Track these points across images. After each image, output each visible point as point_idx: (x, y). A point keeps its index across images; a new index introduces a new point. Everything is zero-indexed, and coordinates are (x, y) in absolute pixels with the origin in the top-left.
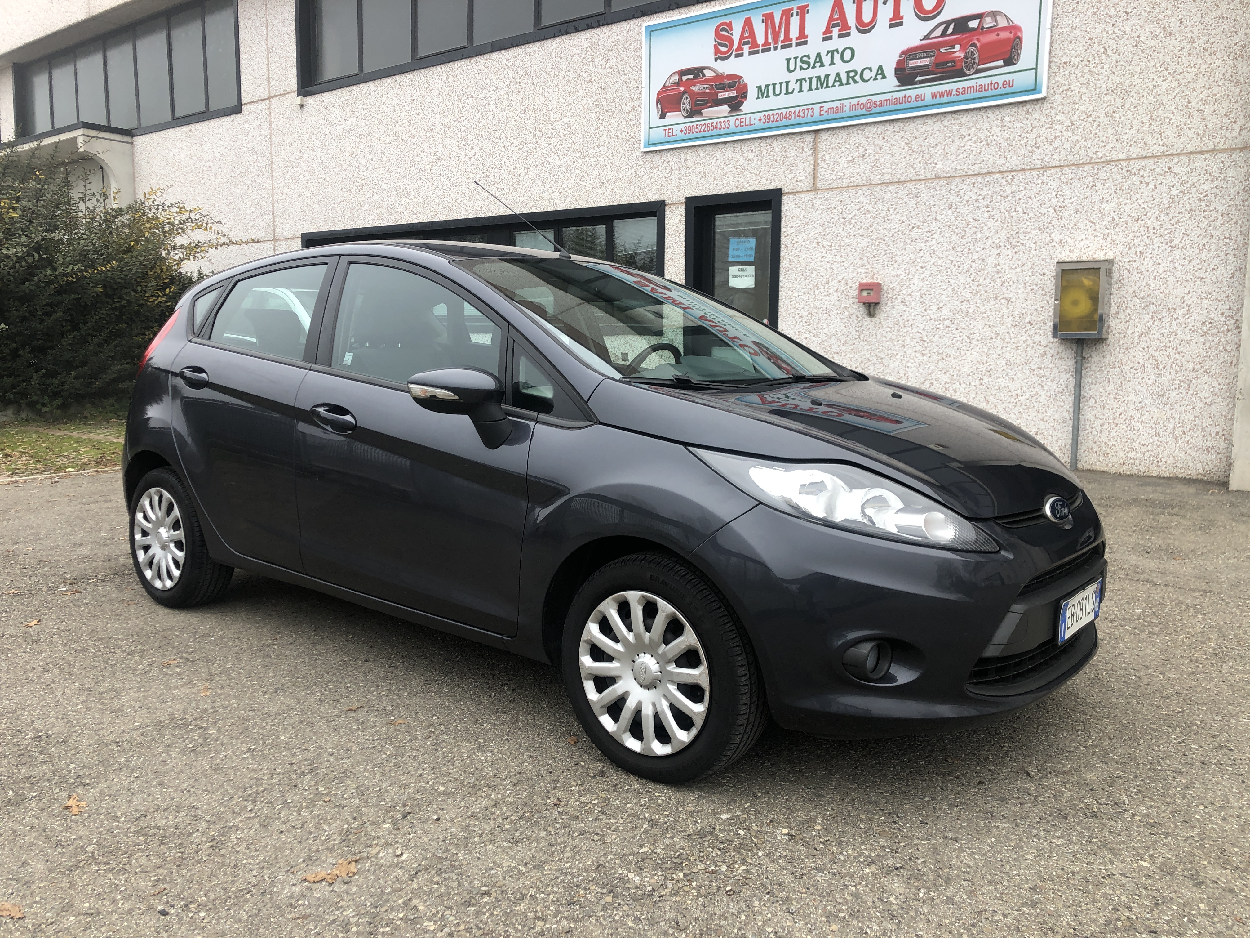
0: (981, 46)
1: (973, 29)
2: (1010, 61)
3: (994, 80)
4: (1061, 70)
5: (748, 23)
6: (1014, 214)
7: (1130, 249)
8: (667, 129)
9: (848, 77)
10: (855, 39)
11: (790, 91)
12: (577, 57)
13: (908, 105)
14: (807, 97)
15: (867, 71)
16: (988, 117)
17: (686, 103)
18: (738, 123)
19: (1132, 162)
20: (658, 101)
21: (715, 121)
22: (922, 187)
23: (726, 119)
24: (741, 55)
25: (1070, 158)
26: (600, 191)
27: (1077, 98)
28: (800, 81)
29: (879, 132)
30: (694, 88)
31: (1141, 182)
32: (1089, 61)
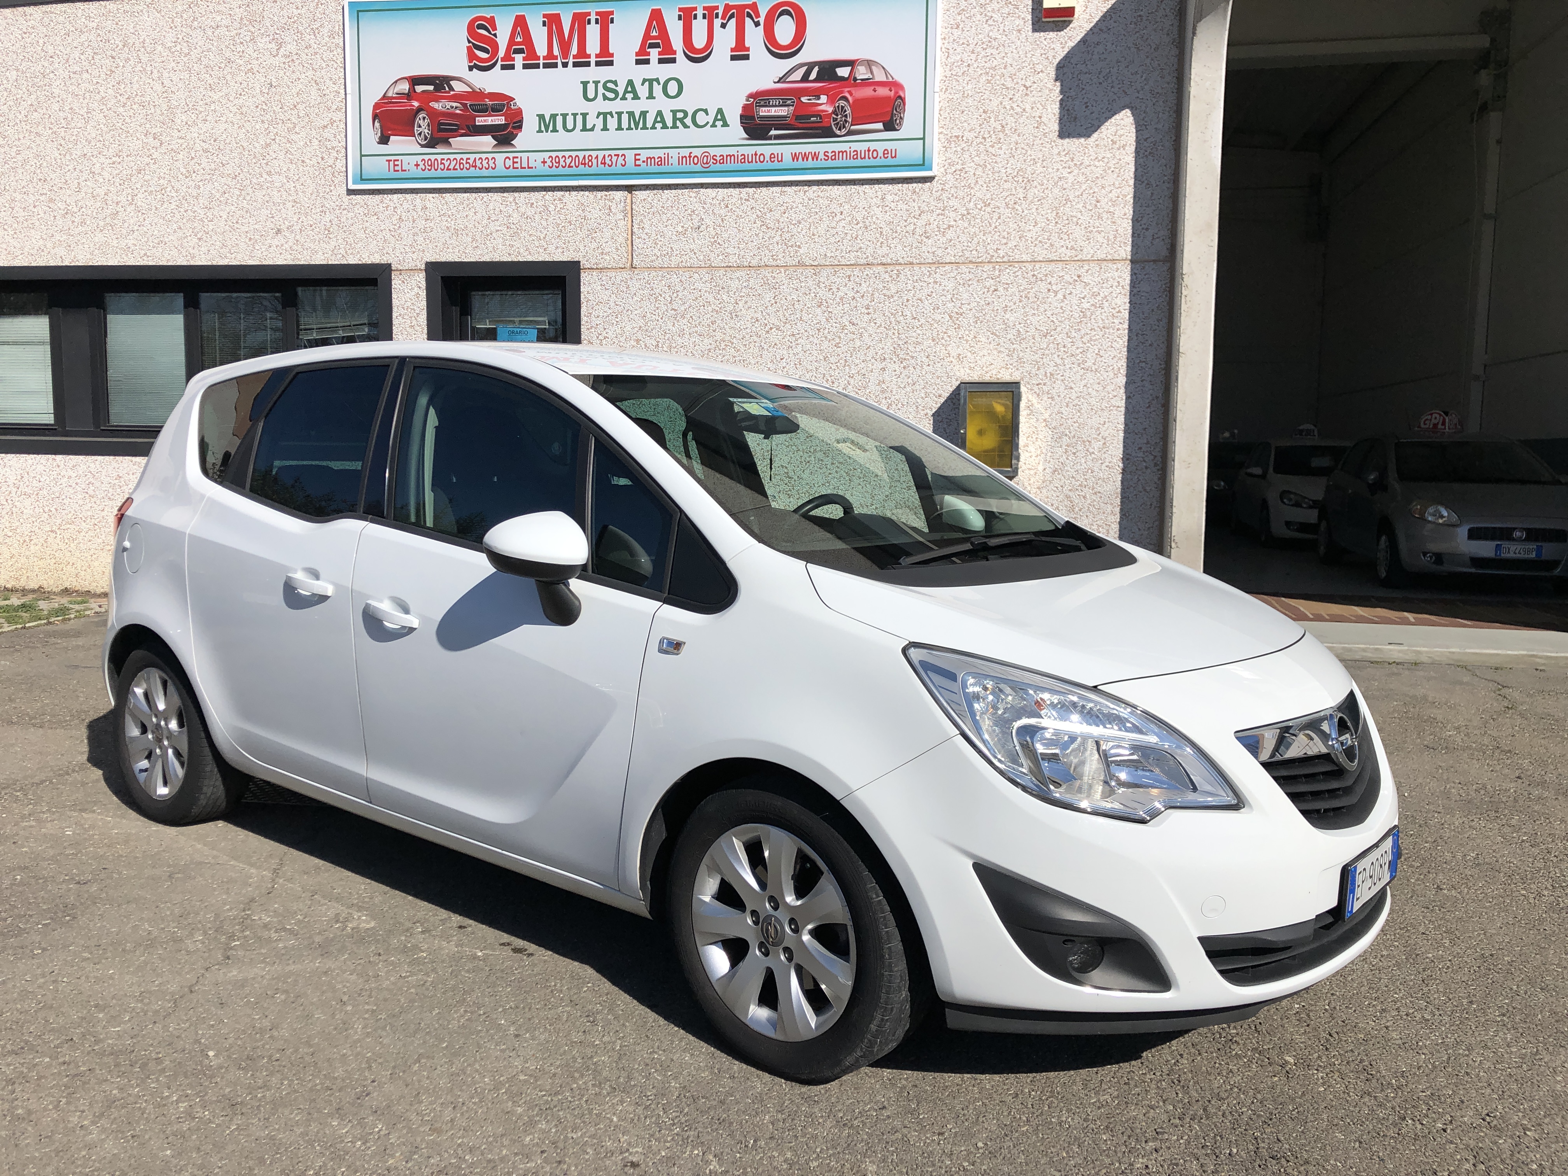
0: (855, 101)
1: (842, 79)
2: (890, 126)
3: (873, 146)
4: (953, 145)
5: (520, 22)
6: (902, 318)
7: (1038, 369)
8: (393, 161)
9: (675, 119)
10: (682, 67)
11: (588, 127)
12: (222, 31)
13: (760, 166)
14: (614, 139)
15: (701, 114)
16: (865, 193)
17: (423, 124)
18: (509, 163)
19: (1038, 265)
20: (375, 117)
21: (472, 157)
22: (782, 276)
23: (490, 156)
24: (512, 67)
25: (967, 254)
26: (276, 242)
27: (972, 181)
28: (604, 115)
29: (720, 198)
30: (435, 105)
31: (1049, 290)
32: (984, 138)
